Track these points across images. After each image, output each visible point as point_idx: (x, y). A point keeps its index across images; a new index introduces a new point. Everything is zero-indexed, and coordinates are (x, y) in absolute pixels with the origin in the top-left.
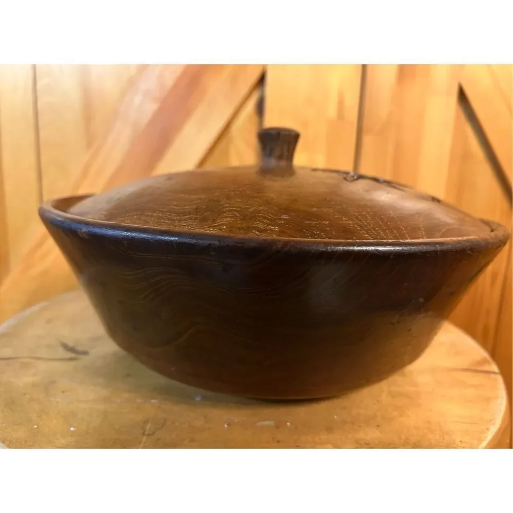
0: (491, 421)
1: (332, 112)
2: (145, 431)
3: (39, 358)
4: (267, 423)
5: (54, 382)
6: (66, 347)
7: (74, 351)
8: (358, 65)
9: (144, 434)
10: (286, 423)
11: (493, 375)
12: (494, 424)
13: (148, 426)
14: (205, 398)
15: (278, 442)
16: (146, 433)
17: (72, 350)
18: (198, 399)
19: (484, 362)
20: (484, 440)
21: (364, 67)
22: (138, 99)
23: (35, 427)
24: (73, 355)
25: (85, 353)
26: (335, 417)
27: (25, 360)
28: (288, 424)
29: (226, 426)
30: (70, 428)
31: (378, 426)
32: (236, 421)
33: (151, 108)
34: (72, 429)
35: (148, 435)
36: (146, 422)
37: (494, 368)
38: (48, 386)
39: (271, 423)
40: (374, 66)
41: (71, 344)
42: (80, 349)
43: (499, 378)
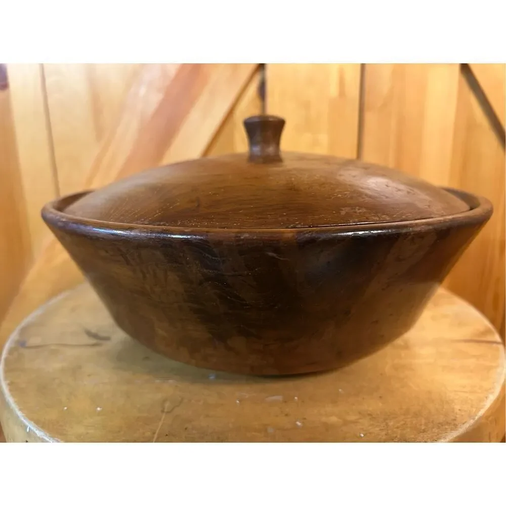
0: (490, 389)
1: (333, 91)
2: (164, 409)
3: (65, 345)
5: (80, 367)
6: (89, 334)
7: (97, 338)
9: (163, 411)
10: (294, 398)
11: (494, 345)
12: (492, 393)
13: (167, 405)
14: (217, 377)
15: (286, 415)
16: (166, 410)
17: (95, 336)
18: (212, 378)
19: (487, 332)
20: (482, 408)
23: (66, 408)
24: (94, 341)
25: (107, 339)
26: (340, 390)
27: (53, 347)
28: (296, 398)
29: (238, 402)
30: (97, 408)
31: (381, 397)
32: (247, 397)
34: (99, 409)
35: (168, 412)
36: (165, 401)
37: (497, 338)
38: (75, 370)
39: (279, 398)
41: (94, 331)
42: (102, 334)
43: (501, 347)
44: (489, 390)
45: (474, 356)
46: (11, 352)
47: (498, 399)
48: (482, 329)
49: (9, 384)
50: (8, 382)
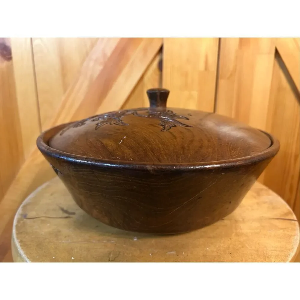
1: (202, 67)
2: (110, 259)
4: (172, 253)
5: (60, 231)
6: (63, 210)
7: (67, 213)
8: (216, 38)
11: (293, 222)
12: (292, 251)
13: (111, 256)
16: (111, 260)
18: (135, 239)
19: (289, 213)
21: (220, 39)
22: (92, 64)
23: (54, 257)
24: (66, 215)
25: (74, 213)
26: (208, 248)
27: (43, 218)
28: (183, 253)
29: (151, 255)
30: (72, 257)
31: (231, 253)
32: (156, 252)
33: (99, 68)
36: (110, 254)
37: (294, 217)
38: (57, 234)
40: (225, 39)
41: (65, 209)
42: (70, 211)
43: (297, 223)
44: (290, 250)
45: (281, 229)
46: (18, 221)
47: (295, 255)
48: (286, 211)
49: (20, 242)
50: (19, 240)
